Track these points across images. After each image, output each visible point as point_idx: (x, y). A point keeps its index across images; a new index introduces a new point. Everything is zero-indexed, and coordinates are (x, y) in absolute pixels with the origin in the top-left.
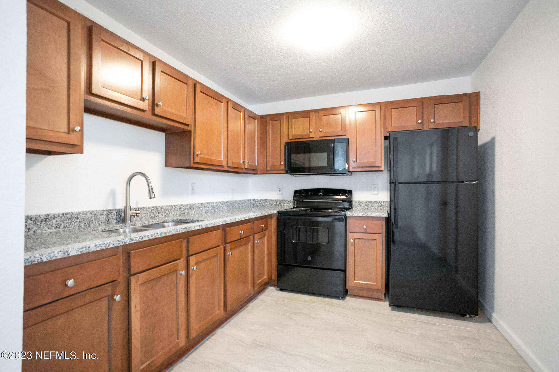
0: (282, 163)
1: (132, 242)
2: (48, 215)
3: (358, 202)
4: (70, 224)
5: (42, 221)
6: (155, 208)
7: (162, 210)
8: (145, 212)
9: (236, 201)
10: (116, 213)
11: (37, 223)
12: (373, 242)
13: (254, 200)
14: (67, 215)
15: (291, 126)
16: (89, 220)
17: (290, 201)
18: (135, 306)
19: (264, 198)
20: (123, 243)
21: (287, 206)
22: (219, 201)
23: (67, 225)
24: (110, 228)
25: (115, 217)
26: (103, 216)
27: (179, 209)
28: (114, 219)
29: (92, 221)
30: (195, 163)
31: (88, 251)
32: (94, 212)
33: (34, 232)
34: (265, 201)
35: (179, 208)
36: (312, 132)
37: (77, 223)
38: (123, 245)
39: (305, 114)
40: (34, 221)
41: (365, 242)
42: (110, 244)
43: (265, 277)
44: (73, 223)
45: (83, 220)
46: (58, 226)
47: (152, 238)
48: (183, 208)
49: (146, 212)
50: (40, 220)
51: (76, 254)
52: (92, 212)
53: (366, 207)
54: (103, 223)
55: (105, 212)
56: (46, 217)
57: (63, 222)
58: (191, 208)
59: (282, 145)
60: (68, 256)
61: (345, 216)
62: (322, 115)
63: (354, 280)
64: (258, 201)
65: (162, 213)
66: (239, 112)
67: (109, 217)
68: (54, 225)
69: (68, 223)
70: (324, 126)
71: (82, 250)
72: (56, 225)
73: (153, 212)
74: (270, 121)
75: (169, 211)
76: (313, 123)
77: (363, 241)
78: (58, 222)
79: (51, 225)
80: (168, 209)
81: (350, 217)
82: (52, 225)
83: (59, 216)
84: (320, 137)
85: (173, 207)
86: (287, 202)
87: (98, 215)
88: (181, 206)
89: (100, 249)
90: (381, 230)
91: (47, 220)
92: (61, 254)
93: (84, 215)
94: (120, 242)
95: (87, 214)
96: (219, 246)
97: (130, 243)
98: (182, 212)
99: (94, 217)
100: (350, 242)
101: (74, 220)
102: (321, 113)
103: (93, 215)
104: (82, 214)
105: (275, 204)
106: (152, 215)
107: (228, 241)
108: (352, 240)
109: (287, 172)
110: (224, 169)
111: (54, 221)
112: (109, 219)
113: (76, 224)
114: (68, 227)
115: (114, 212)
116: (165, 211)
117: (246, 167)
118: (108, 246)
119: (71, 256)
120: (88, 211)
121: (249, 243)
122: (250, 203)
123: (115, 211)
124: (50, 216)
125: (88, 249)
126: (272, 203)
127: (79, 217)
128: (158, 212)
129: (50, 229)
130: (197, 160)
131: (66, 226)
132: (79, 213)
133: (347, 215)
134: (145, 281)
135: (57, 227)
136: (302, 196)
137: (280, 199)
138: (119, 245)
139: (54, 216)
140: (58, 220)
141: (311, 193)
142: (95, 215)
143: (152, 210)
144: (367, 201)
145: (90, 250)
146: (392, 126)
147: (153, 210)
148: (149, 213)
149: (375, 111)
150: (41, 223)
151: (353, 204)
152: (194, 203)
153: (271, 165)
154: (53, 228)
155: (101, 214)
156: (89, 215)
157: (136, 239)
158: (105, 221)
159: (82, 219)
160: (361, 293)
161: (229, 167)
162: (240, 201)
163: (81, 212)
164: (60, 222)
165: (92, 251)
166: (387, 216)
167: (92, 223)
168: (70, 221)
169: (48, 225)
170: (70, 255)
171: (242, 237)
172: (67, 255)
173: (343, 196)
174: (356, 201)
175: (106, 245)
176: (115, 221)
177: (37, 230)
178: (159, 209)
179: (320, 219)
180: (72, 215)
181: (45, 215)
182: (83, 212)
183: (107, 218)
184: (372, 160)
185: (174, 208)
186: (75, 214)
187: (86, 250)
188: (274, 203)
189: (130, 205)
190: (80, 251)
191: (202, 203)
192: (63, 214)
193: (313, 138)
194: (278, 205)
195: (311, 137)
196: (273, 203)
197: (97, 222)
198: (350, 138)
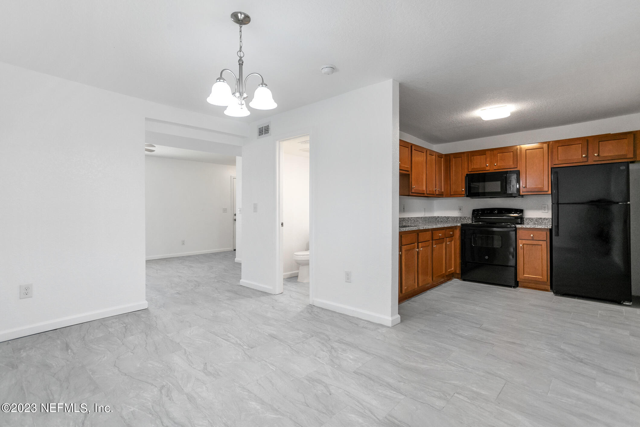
0: (463, 189)
3: (529, 219)
9: (427, 217)
12: (539, 247)
13: (438, 217)
15: (471, 161)
17: (469, 217)
21: (466, 221)
22: (417, 217)
30: (412, 193)
34: (448, 218)
36: (488, 166)
39: (483, 152)
41: (532, 247)
43: (452, 269)
53: (536, 222)
59: (463, 176)
61: (515, 227)
62: (497, 153)
63: (524, 274)
66: (432, 156)
70: (498, 161)
74: (454, 159)
76: (488, 159)
77: (531, 246)
81: (519, 228)
84: (495, 170)
86: (467, 218)
90: (546, 238)
96: (429, 241)
100: (519, 247)
102: (495, 151)
107: (434, 239)
108: (521, 245)
109: (467, 196)
110: (425, 195)
117: (437, 193)
121: (444, 242)
122: (435, 219)
126: (453, 219)
130: (413, 191)
133: (517, 227)
136: (479, 213)
137: (461, 216)
141: (487, 212)
144: (537, 218)
146: (559, 159)
149: (542, 149)
151: (525, 220)
153: (454, 191)
160: (530, 285)
161: (427, 194)
162: (429, 217)
166: (551, 228)
171: (441, 238)
173: (515, 214)
174: (527, 218)
179: (495, 229)
184: (540, 186)
188: (455, 219)
193: (489, 170)
194: (459, 221)
195: (487, 169)
198: (520, 170)
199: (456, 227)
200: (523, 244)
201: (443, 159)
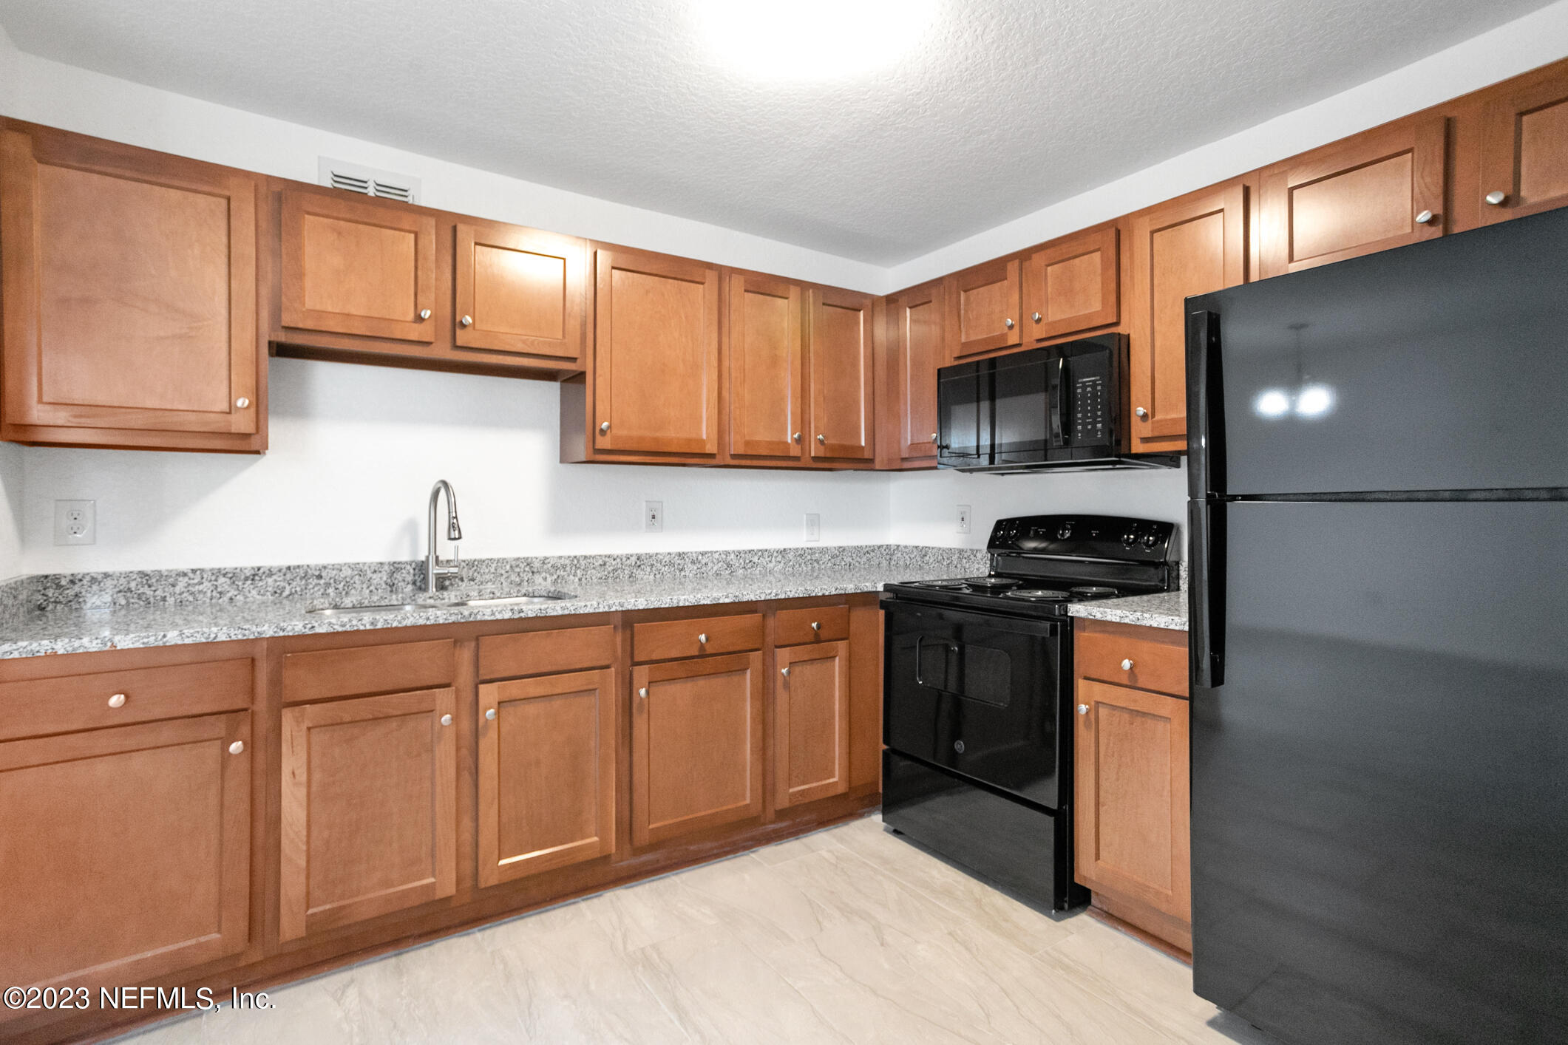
0: (934, 435)
1: (281, 634)
2: (259, 569)
4: (303, 587)
5: (246, 579)
6: (522, 562)
7: (545, 567)
8: (493, 570)
9: (823, 551)
10: (414, 569)
11: (237, 583)
12: (1162, 726)
13: (898, 546)
14: (298, 570)
15: (959, 316)
16: (347, 582)
18: (293, 773)
19: (921, 544)
20: (256, 634)
21: (978, 569)
23: (298, 589)
24: (375, 603)
25: (410, 578)
26: (380, 575)
27: (601, 565)
28: (408, 584)
29: (354, 585)
31: (161, 643)
32: (357, 566)
33: (231, 599)
35: (600, 562)
36: (1012, 327)
37: (319, 587)
38: (254, 637)
39: (991, 272)
40: (231, 578)
41: (1129, 723)
42: (219, 635)
43: (835, 779)
44: (311, 586)
45: (332, 581)
46: (278, 591)
47: (344, 629)
48: (614, 563)
49: (496, 570)
50: (243, 577)
51: (131, 646)
52: (353, 566)
54: (380, 591)
55: (386, 567)
56: (253, 573)
57: (289, 584)
58: (643, 564)
59: (929, 379)
60: (114, 648)
61: (1066, 616)
62: (1043, 264)
64: (907, 550)
65: (544, 574)
66: (778, 300)
67: (396, 579)
68: (270, 589)
69: (300, 586)
70: (1047, 301)
71: (146, 640)
72: (274, 588)
73: (518, 570)
74: (908, 311)
75: (568, 569)
76: (1014, 298)
77: (1125, 716)
78: (278, 583)
79: (264, 587)
80: (564, 567)
81: (1079, 619)
82: (266, 587)
83: (280, 571)
84: (1037, 340)
85: (581, 562)
86: (974, 557)
87: (368, 572)
88: (607, 559)
89: (191, 642)
91: (257, 578)
92: (97, 644)
93: (335, 572)
94: (247, 632)
95: (343, 568)
97: (276, 635)
98: (609, 573)
99: (357, 577)
100: (1080, 713)
101: (313, 581)
102: (1038, 259)
103: (356, 573)
104: (330, 569)
105: (948, 562)
106: (514, 578)
107: (641, 658)
108: (1085, 708)
110: (716, 462)
111: (270, 580)
112: (396, 582)
113: (316, 589)
114: (300, 593)
115: (408, 567)
116: (552, 570)
117: (812, 454)
118: (215, 638)
119: (118, 650)
120: (345, 564)
121: (746, 669)
122: (888, 557)
123: (411, 565)
124: (261, 571)
125: (161, 640)
126: (940, 557)
127: (324, 574)
128: (533, 572)
129: (262, 595)
130: (603, 443)
131: (296, 591)
132: (325, 568)
133: (1072, 615)
134: (323, 723)
135: (276, 592)
136: (1011, 537)
137: (962, 547)
138: (245, 638)
139: (270, 570)
140: (279, 579)
141: (1036, 531)
142: (361, 571)
143: (514, 565)
145: (167, 642)
146: (1291, 259)
147: (517, 566)
148: (503, 572)
149: (1220, 214)
150: (244, 584)
152: (652, 551)
153: (909, 442)
154: (268, 593)
155: (375, 571)
156: (348, 572)
157: (294, 629)
158: (384, 586)
159: (330, 579)
161: (734, 456)
162: (842, 549)
163: (328, 565)
164: (282, 584)
165: (173, 643)
167: (354, 588)
168: (303, 582)
169: (257, 587)
170: (118, 648)
171: (710, 651)
172: (111, 647)
175: (209, 635)
176: (410, 587)
177: (236, 596)
178: (536, 563)
180: (309, 570)
181: (253, 568)
182: (333, 565)
183: (389, 581)
185: (583, 563)
186: (316, 570)
187: (156, 641)
189: (437, 554)
190: (141, 641)
191: (681, 551)
192: (289, 568)
193: (1020, 344)
194: (956, 567)
195: (1010, 342)
196: (943, 559)
197: (365, 586)
198: (1131, 336)
199: (865, 599)
200: (1097, 703)
201: (862, 313)
